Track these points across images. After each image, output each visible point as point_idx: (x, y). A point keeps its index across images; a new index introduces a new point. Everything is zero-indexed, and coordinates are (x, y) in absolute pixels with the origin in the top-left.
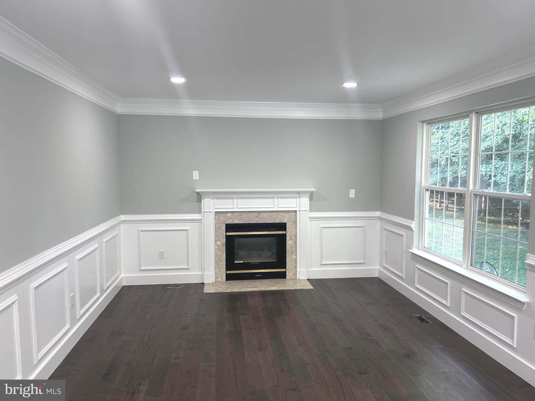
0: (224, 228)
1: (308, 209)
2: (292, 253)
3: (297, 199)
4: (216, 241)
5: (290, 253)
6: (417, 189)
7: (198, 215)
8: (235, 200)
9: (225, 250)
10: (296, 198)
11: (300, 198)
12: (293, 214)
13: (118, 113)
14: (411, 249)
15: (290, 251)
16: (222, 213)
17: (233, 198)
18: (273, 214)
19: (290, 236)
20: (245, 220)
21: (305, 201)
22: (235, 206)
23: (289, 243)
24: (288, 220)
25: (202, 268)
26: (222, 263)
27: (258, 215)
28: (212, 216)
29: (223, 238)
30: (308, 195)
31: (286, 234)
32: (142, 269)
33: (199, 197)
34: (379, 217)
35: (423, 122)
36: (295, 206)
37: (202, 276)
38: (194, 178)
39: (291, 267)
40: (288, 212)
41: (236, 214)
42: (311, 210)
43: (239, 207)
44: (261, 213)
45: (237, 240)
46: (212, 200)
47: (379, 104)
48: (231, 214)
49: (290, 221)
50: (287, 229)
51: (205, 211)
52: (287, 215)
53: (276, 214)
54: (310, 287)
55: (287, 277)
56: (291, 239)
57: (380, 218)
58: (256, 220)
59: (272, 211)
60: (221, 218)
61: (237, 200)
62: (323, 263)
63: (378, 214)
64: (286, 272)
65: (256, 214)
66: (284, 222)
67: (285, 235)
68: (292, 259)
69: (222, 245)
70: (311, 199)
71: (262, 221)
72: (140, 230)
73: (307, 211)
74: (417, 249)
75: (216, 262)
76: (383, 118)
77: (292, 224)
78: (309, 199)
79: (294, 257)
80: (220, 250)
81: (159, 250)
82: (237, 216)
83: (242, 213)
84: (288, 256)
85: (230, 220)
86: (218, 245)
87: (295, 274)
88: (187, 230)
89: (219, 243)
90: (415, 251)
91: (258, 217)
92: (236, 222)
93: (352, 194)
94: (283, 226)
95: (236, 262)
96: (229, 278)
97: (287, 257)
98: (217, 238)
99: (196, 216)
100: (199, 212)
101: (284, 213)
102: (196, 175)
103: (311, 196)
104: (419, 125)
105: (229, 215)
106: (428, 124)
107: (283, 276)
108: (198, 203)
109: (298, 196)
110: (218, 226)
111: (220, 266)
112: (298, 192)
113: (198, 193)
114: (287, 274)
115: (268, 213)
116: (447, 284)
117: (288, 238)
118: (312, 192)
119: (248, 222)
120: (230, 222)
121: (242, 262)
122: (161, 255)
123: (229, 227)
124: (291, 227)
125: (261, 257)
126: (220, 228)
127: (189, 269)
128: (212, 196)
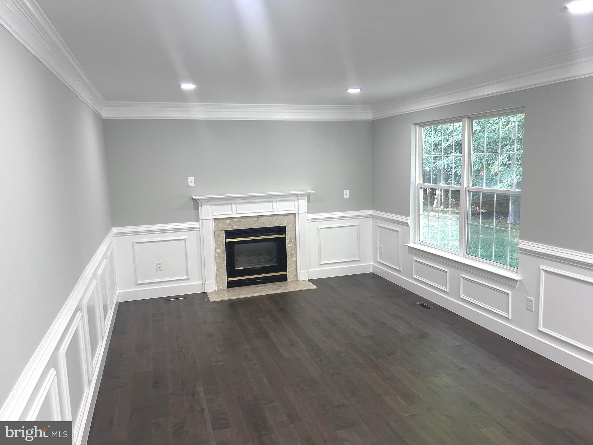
0: (223, 235)
1: (306, 211)
2: (292, 255)
3: (296, 201)
4: (216, 249)
5: (290, 256)
6: (412, 187)
7: (195, 223)
8: (234, 206)
9: (225, 257)
11: (298, 201)
12: (292, 216)
13: (103, 118)
14: (408, 244)
15: (290, 254)
16: (221, 220)
17: (231, 204)
18: (272, 218)
19: (290, 238)
20: (245, 225)
21: (303, 203)
22: (234, 212)
23: (289, 245)
24: (287, 223)
25: (203, 277)
26: (223, 271)
27: (257, 219)
28: (211, 224)
29: (223, 245)
30: (306, 198)
31: (285, 237)
32: (138, 283)
33: (196, 204)
34: (371, 215)
35: (416, 124)
36: (294, 209)
37: (204, 285)
38: (190, 185)
39: (292, 270)
40: (287, 215)
41: (235, 220)
42: (308, 213)
43: (238, 213)
44: (261, 217)
45: (237, 247)
46: (210, 207)
47: (369, 106)
48: (230, 220)
49: (289, 224)
50: (286, 232)
51: (203, 218)
52: (286, 218)
53: (275, 217)
54: (313, 287)
55: (288, 280)
56: (290, 241)
57: (372, 216)
58: (256, 225)
59: (272, 215)
60: (220, 225)
61: (235, 205)
62: (322, 263)
63: (370, 212)
64: (286, 274)
65: (256, 219)
66: (283, 225)
67: (284, 239)
68: (293, 262)
69: (223, 252)
70: (308, 201)
71: (261, 226)
72: (134, 242)
73: (305, 213)
74: (413, 243)
75: (217, 270)
76: (372, 119)
77: (291, 228)
78: (306, 201)
79: (294, 259)
80: (220, 258)
81: (156, 262)
82: (236, 222)
83: (241, 219)
84: (288, 258)
85: (230, 227)
86: (218, 253)
87: (296, 276)
88: (185, 239)
89: (219, 250)
90: (411, 245)
91: (257, 222)
92: (236, 228)
93: (347, 193)
94: (282, 230)
95: (236, 269)
96: (231, 285)
97: (287, 260)
98: (216, 246)
99: (195, 224)
100: (197, 219)
101: (283, 217)
102: (191, 181)
103: (309, 198)
104: (413, 127)
105: (228, 221)
106: (421, 126)
107: (284, 278)
108: (194, 211)
109: (296, 198)
110: (217, 233)
111: (221, 273)
112: (296, 195)
113: (195, 201)
114: (288, 276)
115: (267, 218)
116: (446, 272)
117: (287, 241)
118: (310, 194)
119: (248, 227)
120: (229, 228)
121: (243, 268)
122: (159, 267)
123: (229, 234)
124: (290, 230)
125: (260, 262)
126: (219, 235)
127: (188, 279)
128: (210, 203)
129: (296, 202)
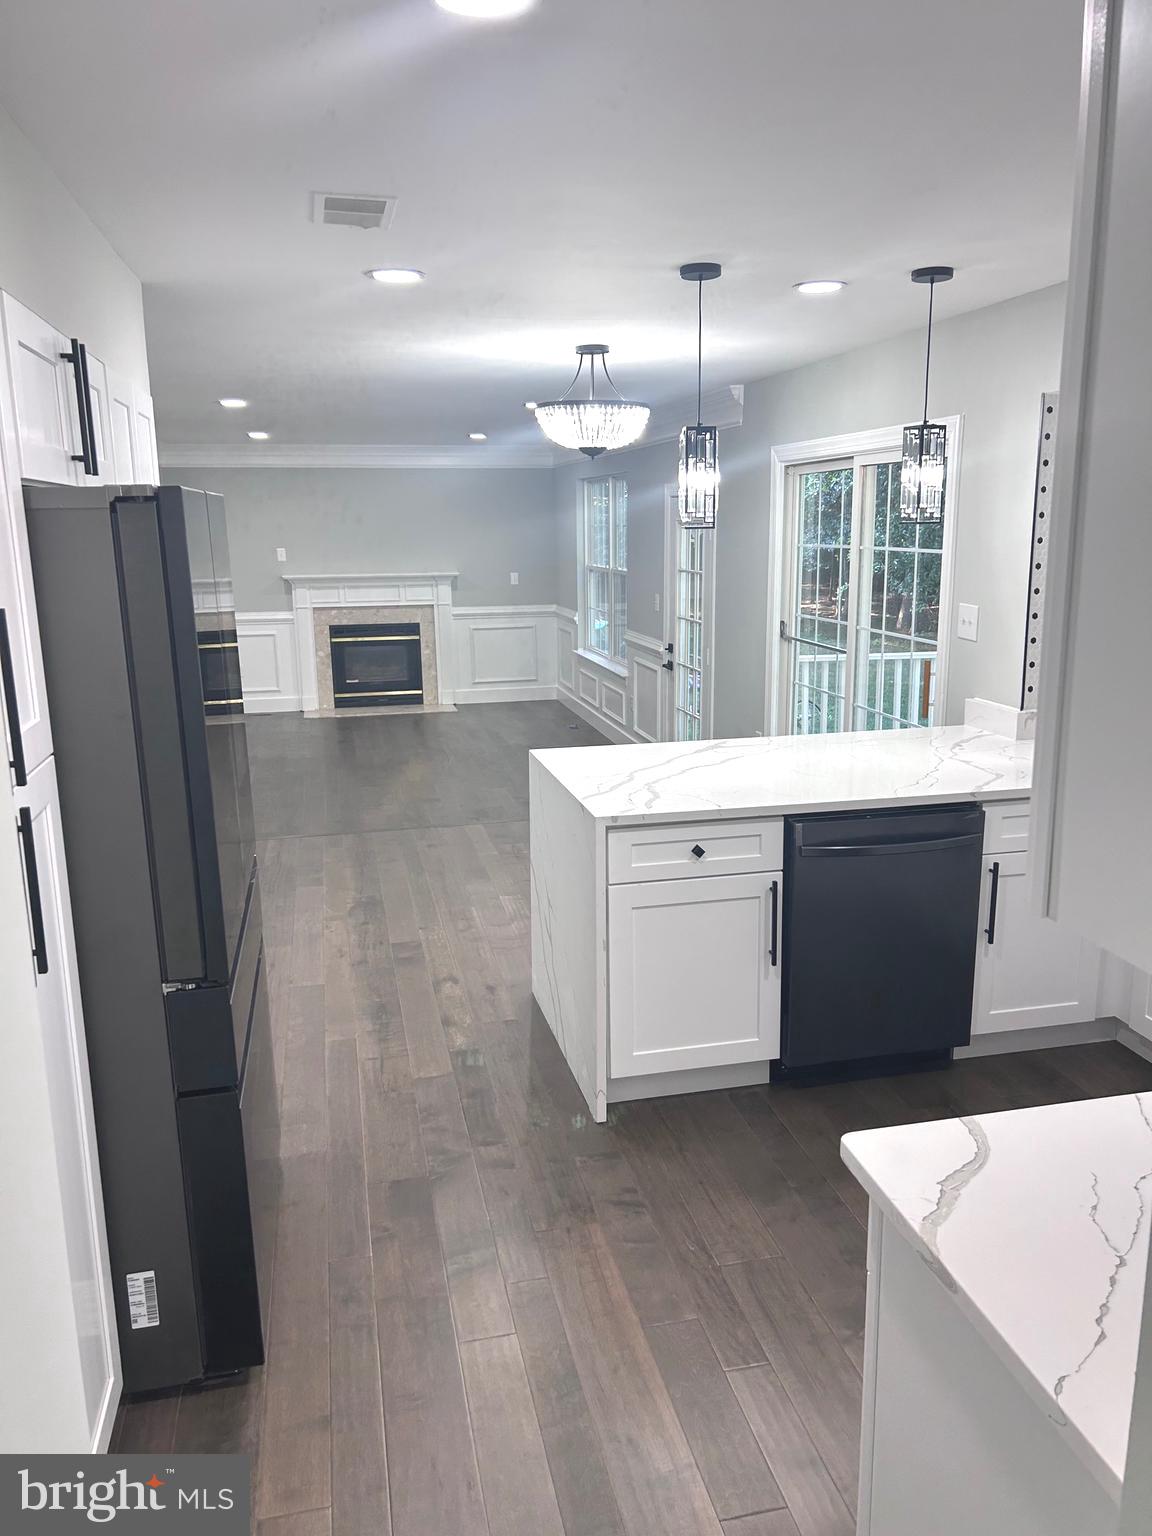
0: (327, 632)
1: (450, 602)
2: (430, 667)
3: (433, 587)
4: (317, 650)
5: (427, 668)
6: (579, 568)
7: (288, 613)
8: (341, 591)
9: (331, 664)
10: (432, 585)
11: (437, 586)
12: (429, 610)
14: (577, 651)
15: (427, 665)
16: (324, 610)
17: (338, 588)
18: (398, 610)
19: (427, 642)
20: (358, 619)
21: (445, 591)
22: (342, 598)
23: (425, 652)
24: (421, 619)
25: (299, 690)
26: (328, 683)
27: (377, 611)
28: (310, 613)
29: (328, 646)
30: (449, 582)
31: (419, 640)
33: (288, 586)
34: (554, 613)
35: (583, 480)
36: (431, 598)
37: (300, 701)
38: (280, 559)
39: (430, 688)
40: (422, 607)
41: (344, 611)
42: (455, 604)
43: (348, 601)
44: (382, 609)
45: (348, 649)
46: (308, 592)
48: (336, 611)
49: (424, 620)
50: (421, 633)
51: (298, 607)
52: (420, 612)
53: (404, 610)
54: (455, 709)
55: (425, 702)
56: (427, 646)
57: (556, 614)
58: (374, 619)
59: (398, 607)
60: (323, 618)
61: (343, 590)
62: (476, 681)
63: (553, 608)
64: (422, 694)
65: (374, 611)
66: (415, 622)
67: (418, 642)
68: (431, 675)
69: (327, 656)
70: (454, 588)
71: (383, 621)
73: (448, 605)
74: (581, 649)
75: (319, 682)
76: (554, 465)
77: (428, 626)
78: (450, 588)
79: (433, 673)
80: (323, 664)
82: (345, 614)
83: (352, 609)
84: (424, 671)
85: (336, 620)
86: (321, 658)
87: (436, 698)
88: (274, 635)
89: (321, 654)
90: (580, 651)
91: (376, 616)
92: (345, 622)
93: (514, 578)
94: (414, 629)
95: (348, 681)
96: (339, 703)
97: (423, 673)
98: (318, 647)
99: (286, 615)
100: (290, 608)
101: (415, 610)
102: (281, 554)
103: (454, 583)
104: (578, 484)
105: (334, 612)
106: (589, 482)
107: (418, 700)
108: (286, 596)
109: (434, 582)
110: (318, 628)
111: (325, 686)
112: (434, 577)
113: (286, 580)
114: (424, 697)
115: (391, 610)
116: (595, 680)
117: (423, 645)
118: (456, 577)
119: (363, 622)
120: (336, 622)
121: (357, 681)
123: (336, 631)
124: (427, 629)
125: (385, 675)
126: (321, 632)
127: (279, 691)
128: (307, 585)
129: (435, 589)
